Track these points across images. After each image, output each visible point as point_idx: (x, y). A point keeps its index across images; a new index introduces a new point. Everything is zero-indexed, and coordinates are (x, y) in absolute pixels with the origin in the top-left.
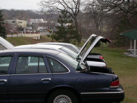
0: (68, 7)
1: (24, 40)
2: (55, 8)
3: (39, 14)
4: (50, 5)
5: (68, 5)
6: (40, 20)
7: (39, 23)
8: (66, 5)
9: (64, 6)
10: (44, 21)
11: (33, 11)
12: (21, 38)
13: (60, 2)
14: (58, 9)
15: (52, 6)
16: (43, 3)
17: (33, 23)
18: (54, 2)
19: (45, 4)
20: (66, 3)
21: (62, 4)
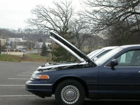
0: (56, 25)
1: (11, 58)
2: (43, 26)
3: (16, 33)
4: (37, 23)
5: (56, 23)
6: (19, 39)
7: (18, 41)
8: (54, 23)
9: (52, 24)
10: (23, 40)
11: (10, 30)
12: (8, 56)
13: (48, 20)
14: (46, 27)
15: (40, 24)
16: (31, 20)
17: (11, 42)
18: (42, 20)
19: (33, 21)
20: (54, 21)
21: (50, 22)
